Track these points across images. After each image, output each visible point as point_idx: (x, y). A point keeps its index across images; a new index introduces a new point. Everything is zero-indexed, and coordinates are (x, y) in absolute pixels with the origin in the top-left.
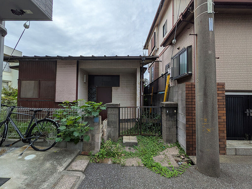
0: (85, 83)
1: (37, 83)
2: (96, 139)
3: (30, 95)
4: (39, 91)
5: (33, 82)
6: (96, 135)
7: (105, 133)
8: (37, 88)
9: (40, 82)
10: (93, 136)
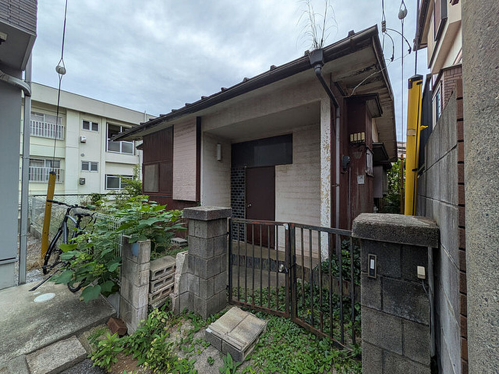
0: (219, 160)
1: (157, 168)
2: (134, 298)
3: (152, 187)
4: (159, 180)
5: (154, 166)
6: (134, 287)
7: (177, 286)
8: (157, 176)
9: (159, 165)
10: (131, 288)
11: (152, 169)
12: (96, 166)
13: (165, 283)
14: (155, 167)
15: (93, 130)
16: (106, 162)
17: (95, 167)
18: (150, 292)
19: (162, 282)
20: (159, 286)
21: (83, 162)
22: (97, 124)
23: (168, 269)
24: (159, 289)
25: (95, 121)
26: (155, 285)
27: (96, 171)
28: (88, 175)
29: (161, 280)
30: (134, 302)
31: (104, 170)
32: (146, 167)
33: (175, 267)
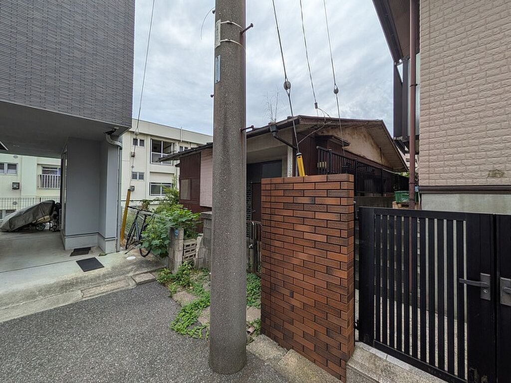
1: (190, 182)
2: (176, 257)
3: (185, 196)
4: (191, 191)
5: (187, 180)
6: (176, 252)
7: (197, 254)
8: (190, 188)
9: (191, 181)
10: (174, 252)
11: (186, 182)
12: (143, 175)
13: (190, 252)
14: (188, 182)
15: (140, 145)
16: (150, 172)
17: (142, 177)
18: (183, 255)
19: (189, 251)
20: (187, 253)
21: (133, 172)
22: (143, 141)
23: (192, 245)
24: (188, 255)
25: (142, 138)
26: (186, 252)
27: (143, 180)
28: (136, 183)
29: (188, 250)
30: (176, 259)
31: (149, 179)
32: (182, 181)
33: (196, 245)
